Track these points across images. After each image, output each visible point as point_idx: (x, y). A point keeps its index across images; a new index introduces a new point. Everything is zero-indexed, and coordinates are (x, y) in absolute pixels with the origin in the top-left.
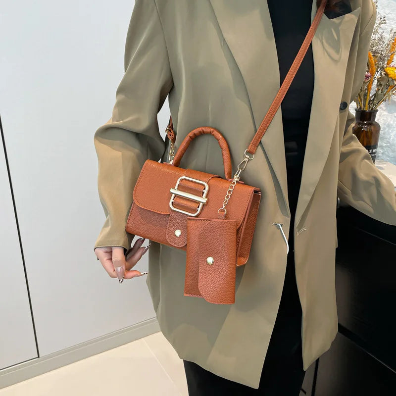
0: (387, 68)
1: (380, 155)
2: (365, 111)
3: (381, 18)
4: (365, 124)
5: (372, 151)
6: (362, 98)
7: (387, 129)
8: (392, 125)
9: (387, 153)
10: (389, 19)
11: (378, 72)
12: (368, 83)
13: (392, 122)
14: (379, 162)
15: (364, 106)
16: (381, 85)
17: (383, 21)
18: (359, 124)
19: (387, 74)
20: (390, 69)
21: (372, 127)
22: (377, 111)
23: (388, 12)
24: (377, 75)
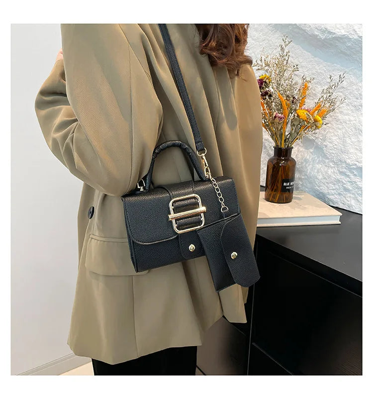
0: (299, 110)
1: (300, 186)
2: (281, 148)
3: (294, 66)
4: (283, 160)
5: (290, 184)
6: (278, 136)
7: (304, 164)
8: (309, 160)
9: (305, 184)
10: (302, 67)
11: (292, 113)
12: (282, 124)
13: (308, 157)
14: (299, 193)
15: (281, 144)
16: (294, 125)
17: (296, 68)
18: (278, 159)
19: (298, 116)
20: (301, 111)
21: (289, 162)
22: (293, 148)
23: (301, 61)
24: (291, 116)
